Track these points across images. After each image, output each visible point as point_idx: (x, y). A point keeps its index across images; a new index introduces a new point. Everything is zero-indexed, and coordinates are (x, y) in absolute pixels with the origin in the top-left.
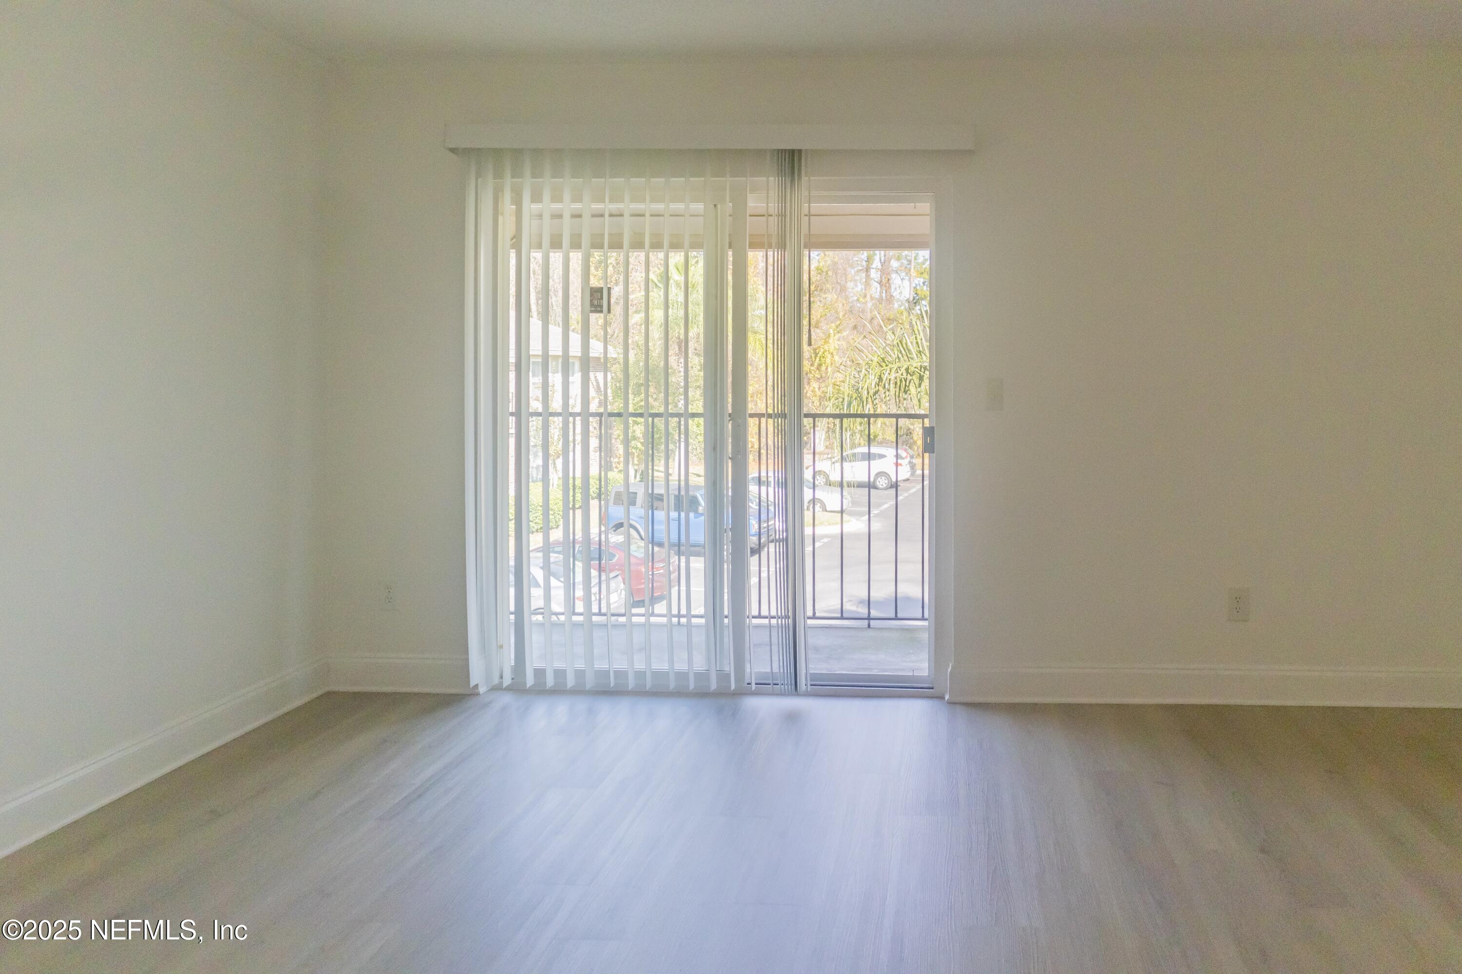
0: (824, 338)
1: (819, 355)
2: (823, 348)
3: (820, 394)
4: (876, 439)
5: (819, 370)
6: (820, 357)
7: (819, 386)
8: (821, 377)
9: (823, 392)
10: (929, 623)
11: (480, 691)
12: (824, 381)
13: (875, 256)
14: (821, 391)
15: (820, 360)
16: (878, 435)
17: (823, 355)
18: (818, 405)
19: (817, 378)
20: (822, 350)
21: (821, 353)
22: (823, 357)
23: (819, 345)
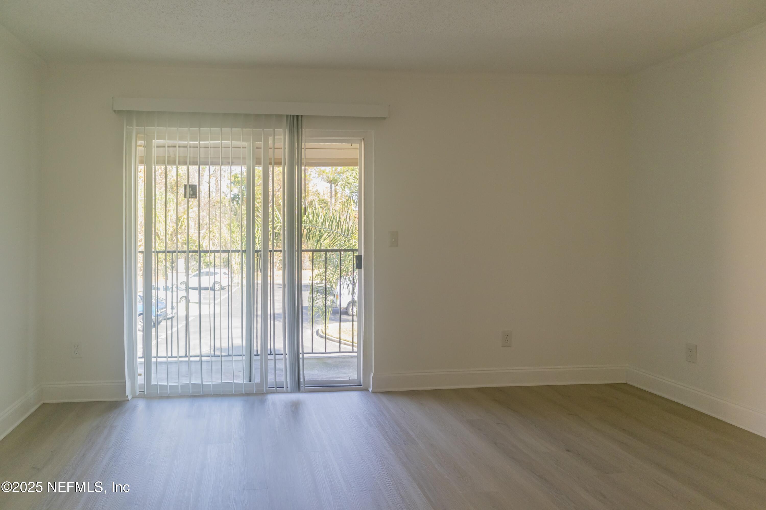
0: (183, 211)
1: (181, 221)
2: (183, 217)
3: (181, 241)
4: (211, 265)
5: (181, 228)
6: (182, 222)
7: (181, 237)
8: (182, 232)
9: (183, 240)
10: (357, 354)
11: (129, 399)
12: (184, 234)
13: (206, 169)
14: (182, 240)
15: (182, 223)
16: (212, 262)
17: (183, 221)
18: (180, 247)
19: (180, 233)
20: (183, 218)
21: (182, 220)
22: (183, 222)
23: (181, 215)
